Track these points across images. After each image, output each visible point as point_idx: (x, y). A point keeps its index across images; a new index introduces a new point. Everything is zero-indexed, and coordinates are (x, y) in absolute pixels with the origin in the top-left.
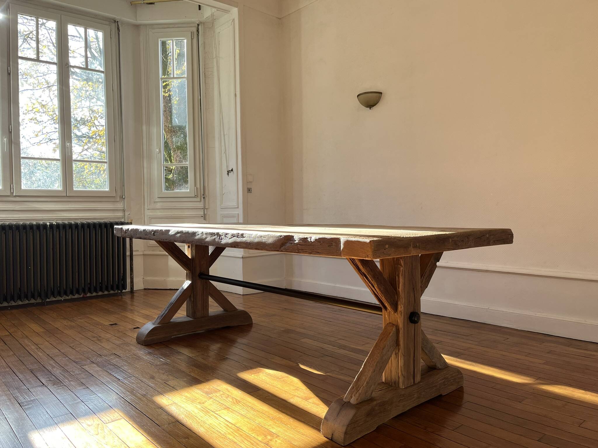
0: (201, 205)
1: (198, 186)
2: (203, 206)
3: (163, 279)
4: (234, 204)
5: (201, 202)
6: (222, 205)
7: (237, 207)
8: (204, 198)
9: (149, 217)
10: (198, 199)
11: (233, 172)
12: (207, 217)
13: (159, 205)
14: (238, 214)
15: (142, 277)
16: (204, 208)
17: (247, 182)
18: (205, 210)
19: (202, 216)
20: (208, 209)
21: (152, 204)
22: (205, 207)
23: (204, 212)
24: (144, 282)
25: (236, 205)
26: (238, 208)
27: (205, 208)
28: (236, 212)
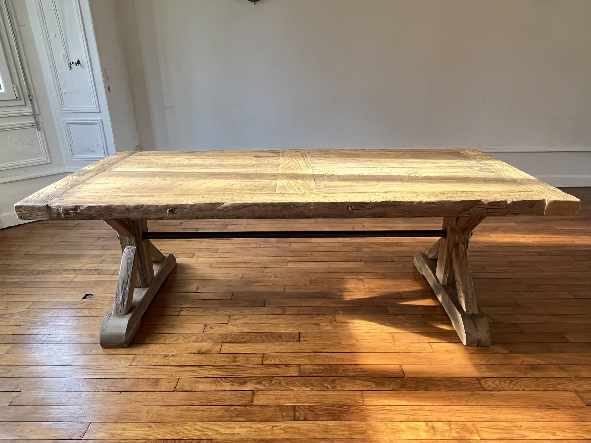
0: (28, 110)
1: (18, 84)
4: (93, 107)
5: (27, 106)
6: (63, 109)
7: (98, 111)
8: (31, 100)
10: (23, 103)
11: (81, 65)
12: (40, 125)
14: (102, 120)
16: (34, 115)
17: (107, 79)
18: (36, 117)
19: (33, 126)
20: (39, 115)
22: (34, 112)
23: (36, 120)
25: (95, 108)
26: (100, 112)
27: (36, 115)
28: (98, 117)
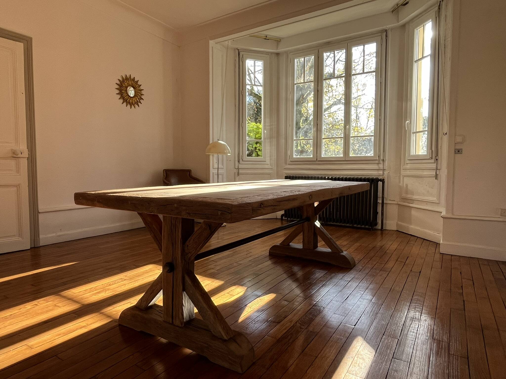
0: (434, 166)
1: (433, 149)
2: (435, 167)
3: (408, 225)
5: (435, 164)
8: (437, 159)
9: (403, 176)
10: (433, 161)
12: (439, 176)
13: (408, 166)
15: (396, 221)
17: (455, 143)
18: (438, 171)
19: (435, 176)
20: (440, 170)
21: (405, 165)
22: (437, 167)
23: (436, 172)
24: (397, 225)
27: (437, 169)
